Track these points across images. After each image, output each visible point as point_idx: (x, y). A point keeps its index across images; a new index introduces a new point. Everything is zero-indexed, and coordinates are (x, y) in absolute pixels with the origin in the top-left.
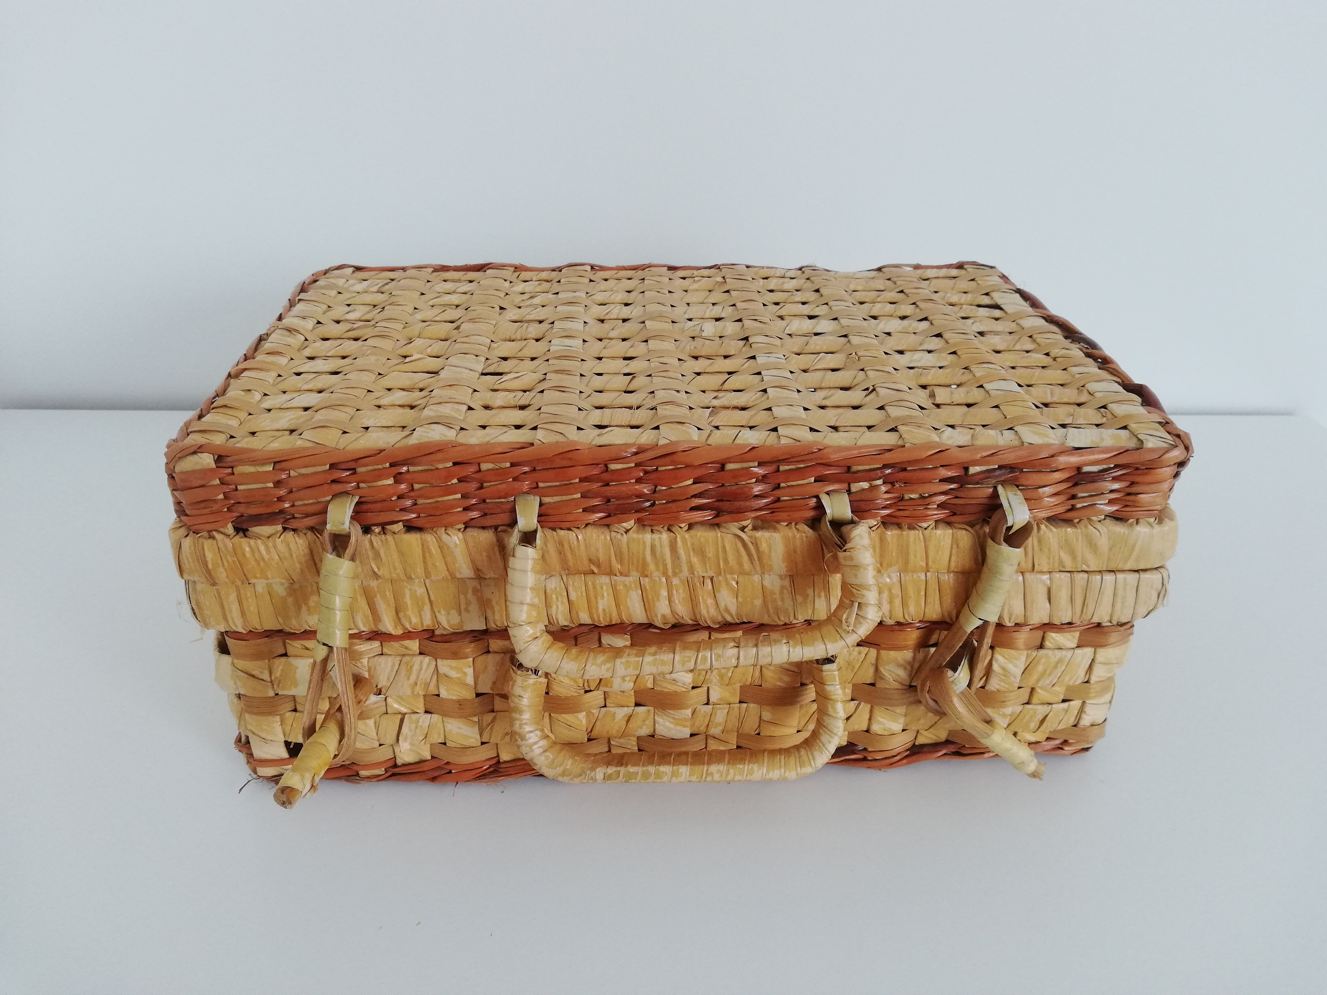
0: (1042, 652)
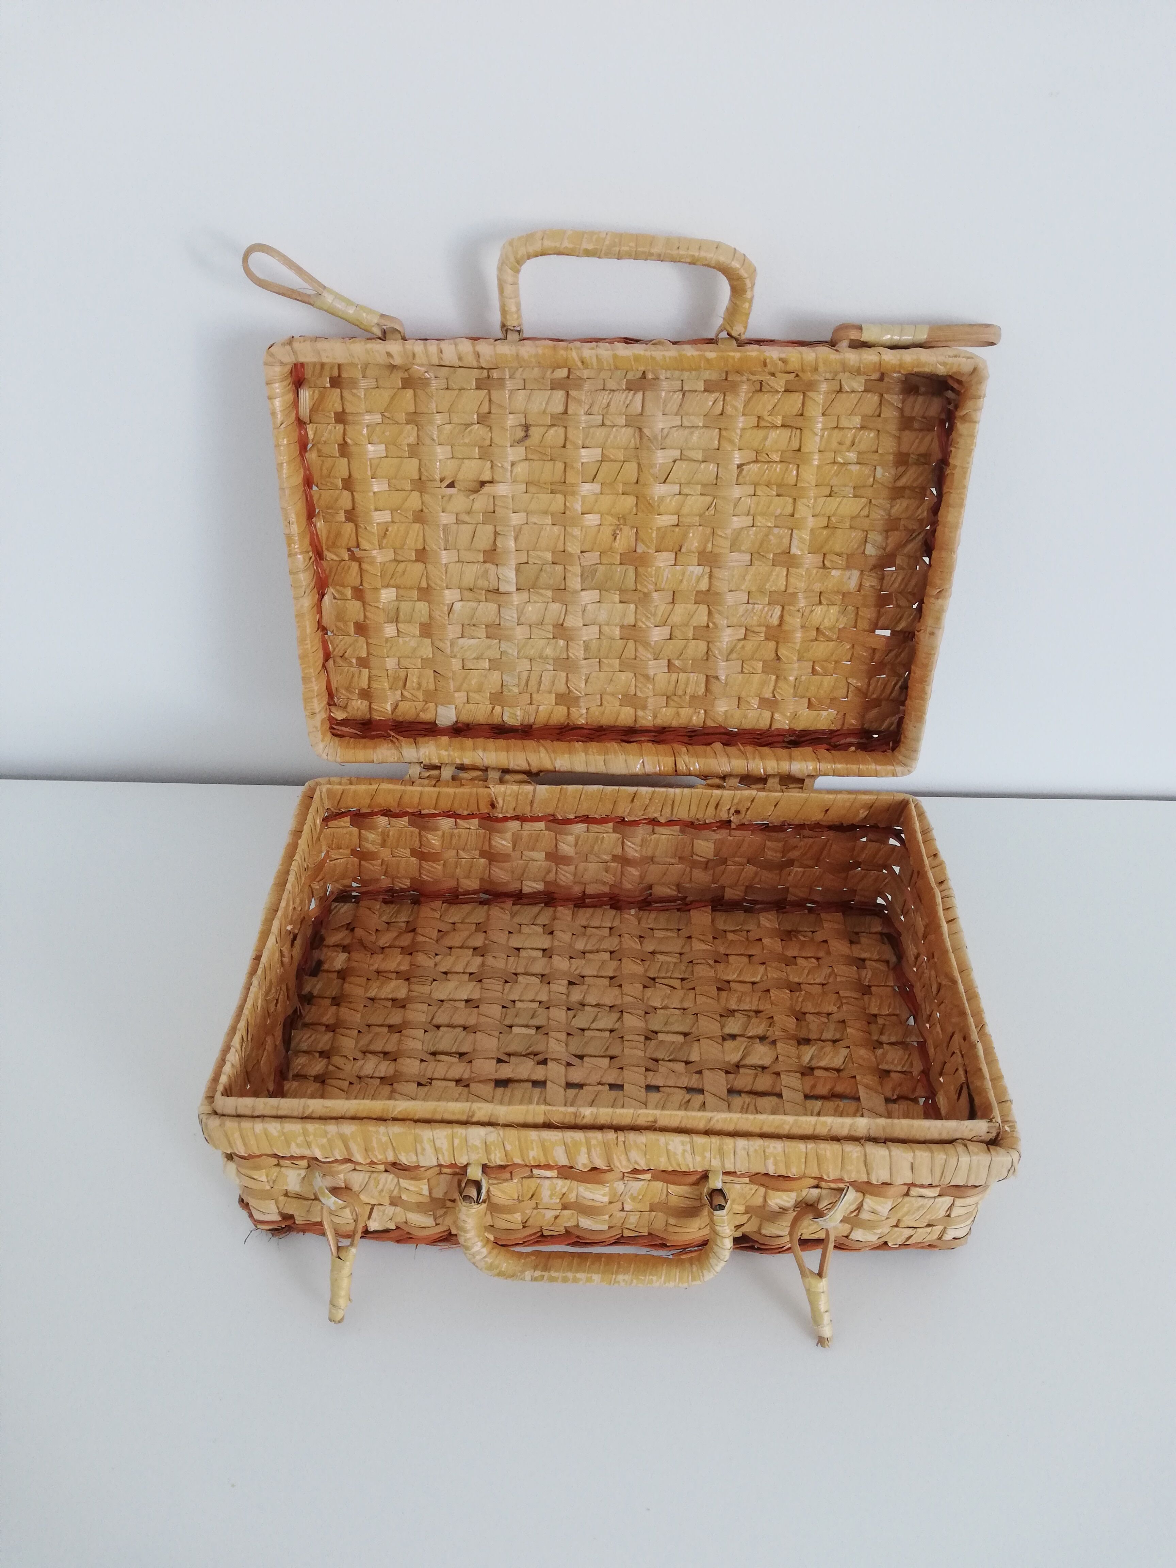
0: (907, 1199)
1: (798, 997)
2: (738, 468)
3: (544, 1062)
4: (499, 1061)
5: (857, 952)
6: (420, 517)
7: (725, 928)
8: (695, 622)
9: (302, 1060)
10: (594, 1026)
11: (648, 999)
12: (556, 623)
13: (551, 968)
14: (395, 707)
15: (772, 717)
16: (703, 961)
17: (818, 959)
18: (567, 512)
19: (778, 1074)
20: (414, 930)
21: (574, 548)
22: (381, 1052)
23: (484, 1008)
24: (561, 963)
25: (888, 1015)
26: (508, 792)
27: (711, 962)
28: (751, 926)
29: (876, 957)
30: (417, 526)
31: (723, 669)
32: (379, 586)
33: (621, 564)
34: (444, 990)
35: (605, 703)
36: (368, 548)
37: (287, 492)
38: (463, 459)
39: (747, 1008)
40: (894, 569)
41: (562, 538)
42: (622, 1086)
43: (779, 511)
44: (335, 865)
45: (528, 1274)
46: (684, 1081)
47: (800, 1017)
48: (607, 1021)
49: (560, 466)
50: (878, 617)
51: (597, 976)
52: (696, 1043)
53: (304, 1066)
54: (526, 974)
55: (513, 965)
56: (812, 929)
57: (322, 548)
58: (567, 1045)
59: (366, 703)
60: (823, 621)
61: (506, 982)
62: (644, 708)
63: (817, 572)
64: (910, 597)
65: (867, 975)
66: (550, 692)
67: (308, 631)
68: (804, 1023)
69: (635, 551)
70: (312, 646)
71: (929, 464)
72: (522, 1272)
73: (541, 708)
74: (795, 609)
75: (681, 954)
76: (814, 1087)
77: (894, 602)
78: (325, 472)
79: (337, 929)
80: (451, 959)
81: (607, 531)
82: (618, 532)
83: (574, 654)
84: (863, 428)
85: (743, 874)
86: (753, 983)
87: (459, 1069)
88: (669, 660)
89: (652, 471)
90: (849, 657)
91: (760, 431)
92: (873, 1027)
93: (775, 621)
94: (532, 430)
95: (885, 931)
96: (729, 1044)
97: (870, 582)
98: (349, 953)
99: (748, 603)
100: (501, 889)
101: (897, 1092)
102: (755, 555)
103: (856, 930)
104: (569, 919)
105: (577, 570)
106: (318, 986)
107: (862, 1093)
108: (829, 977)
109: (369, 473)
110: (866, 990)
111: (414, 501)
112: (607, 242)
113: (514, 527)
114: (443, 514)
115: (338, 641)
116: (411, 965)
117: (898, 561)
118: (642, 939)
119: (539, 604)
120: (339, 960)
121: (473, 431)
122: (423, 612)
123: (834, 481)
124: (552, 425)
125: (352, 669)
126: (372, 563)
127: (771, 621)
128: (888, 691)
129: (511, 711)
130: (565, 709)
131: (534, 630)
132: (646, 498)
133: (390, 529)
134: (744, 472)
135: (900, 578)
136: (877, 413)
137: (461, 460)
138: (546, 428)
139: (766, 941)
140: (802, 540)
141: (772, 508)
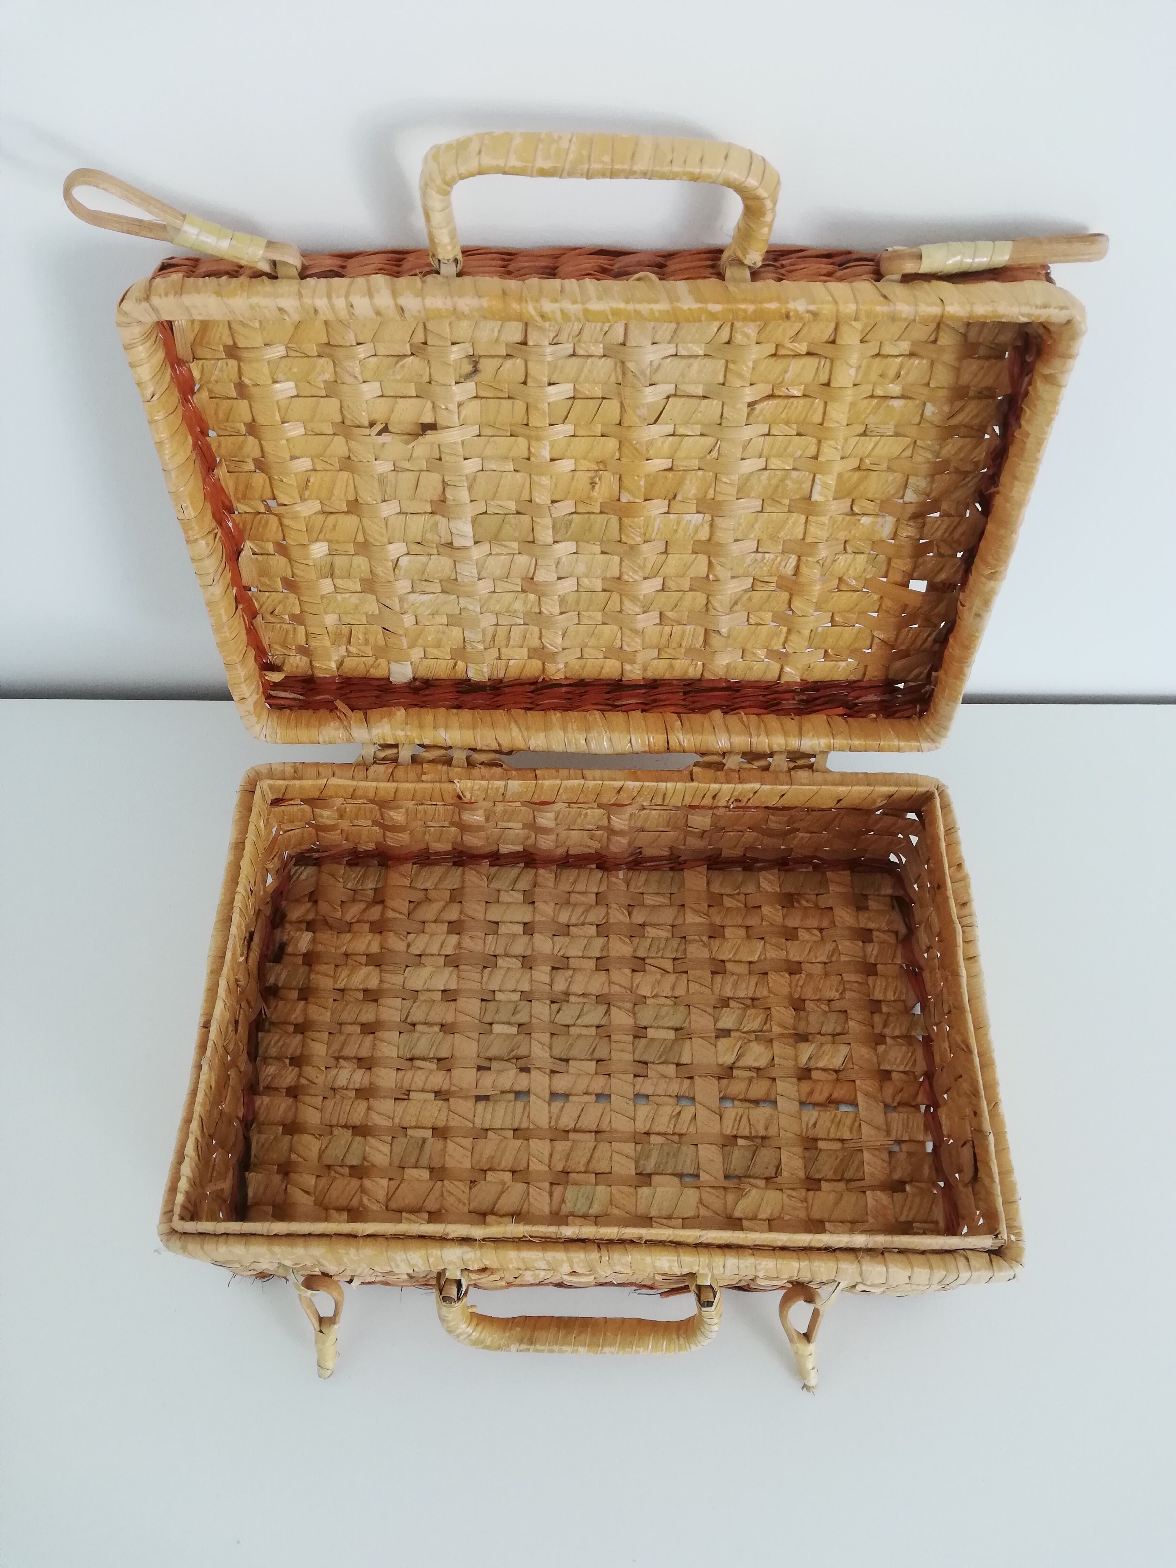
1: (798, 981)
2: (749, 406)
3: (525, 1070)
4: (480, 1068)
5: (865, 921)
6: (347, 464)
7: (723, 891)
8: (693, 572)
9: (271, 1070)
10: (579, 1022)
11: (638, 986)
12: (524, 576)
13: (533, 950)
14: (341, 664)
15: (782, 669)
16: (697, 938)
17: (821, 930)
18: (532, 459)
19: (774, 1079)
20: (382, 902)
21: (542, 498)
22: (355, 1058)
23: (462, 1002)
24: (543, 944)
25: (894, 1001)
26: (476, 787)
27: (705, 938)
28: (750, 889)
29: (884, 926)
30: (345, 475)
31: (724, 624)
32: (307, 543)
33: (602, 512)
34: (418, 979)
35: (586, 656)
36: (287, 503)
37: (174, 474)
38: (396, 397)
39: (743, 995)
40: (937, 515)
41: (527, 486)
42: (610, 1096)
43: (799, 453)
44: (290, 837)
45: (514, 1348)
46: (675, 1088)
47: (798, 1005)
48: (595, 1015)
49: (520, 405)
50: (914, 569)
51: (582, 957)
52: (688, 1041)
53: (274, 1077)
54: (506, 955)
55: (492, 945)
56: (816, 892)
57: (230, 501)
58: (551, 1049)
59: (305, 659)
60: (847, 571)
61: (485, 967)
62: (632, 662)
63: (843, 520)
64: (954, 545)
65: (873, 951)
66: (522, 647)
67: (225, 618)
68: (802, 1013)
69: (619, 500)
70: (231, 633)
71: (994, 397)
72: (508, 1346)
73: (512, 663)
74: (815, 560)
75: (673, 926)
76: (811, 1093)
77: (935, 549)
78: (221, 415)
79: (298, 901)
80: (424, 938)
81: (583, 478)
82: (597, 480)
83: (547, 610)
84: (912, 355)
85: (743, 840)
86: (750, 963)
87: (438, 1080)
88: (661, 613)
89: (638, 412)
90: (876, 608)
91: (780, 361)
92: (877, 1018)
93: (789, 570)
94: (484, 364)
95: (896, 894)
96: (723, 1043)
97: (908, 531)
98: (314, 932)
99: (757, 551)
100: (476, 853)
101: (898, 1099)
102: (767, 501)
103: (864, 892)
104: (551, 884)
105: (548, 522)
106: (283, 976)
107: (861, 1099)
108: (832, 955)
109: (278, 418)
110: (870, 970)
111: (339, 447)
112: (571, 157)
113: (466, 476)
114: (377, 462)
115: (264, 599)
116: (382, 948)
117: (944, 506)
118: (631, 908)
119: (502, 557)
120: (304, 941)
121: (406, 366)
122: (363, 568)
123: (872, 420)
124: (509, 356)
125: (285, 626)
126: (295, 517)
127: (784, 571)
128: (919, 642)
129: (477, 667)
130: (540, 664)
131: (498, 583)
132: (632, 444)
133: (312, 480)
134: (757, 412)
135: (944, 527)
136: (932, 338)
137: (392, 400)
138: (501, 360)
139: (766, 910)
140: (825, 486)
141: (790, 449)
